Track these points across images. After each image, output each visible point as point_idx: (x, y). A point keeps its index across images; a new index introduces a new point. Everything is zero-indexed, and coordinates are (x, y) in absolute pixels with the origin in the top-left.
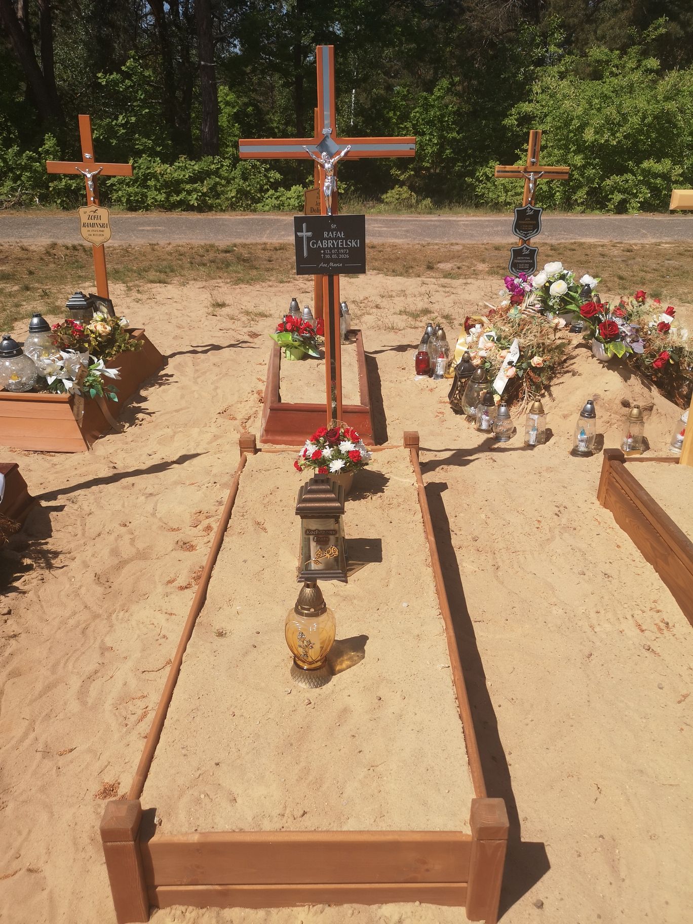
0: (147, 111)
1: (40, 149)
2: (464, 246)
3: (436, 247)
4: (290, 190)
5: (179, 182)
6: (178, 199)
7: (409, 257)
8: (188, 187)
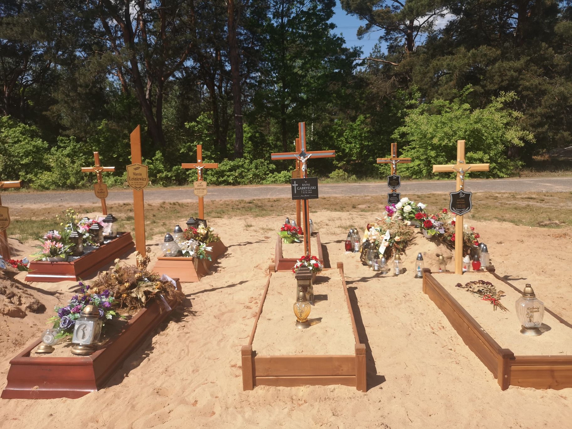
0: (208, 138)
1: (153, 158)
2: (372, 197)
3: (357, 198)
4: (280, 173)
5: (223, 171)
6: (223, 179)
7: (343, 203)
8: (228, 173)
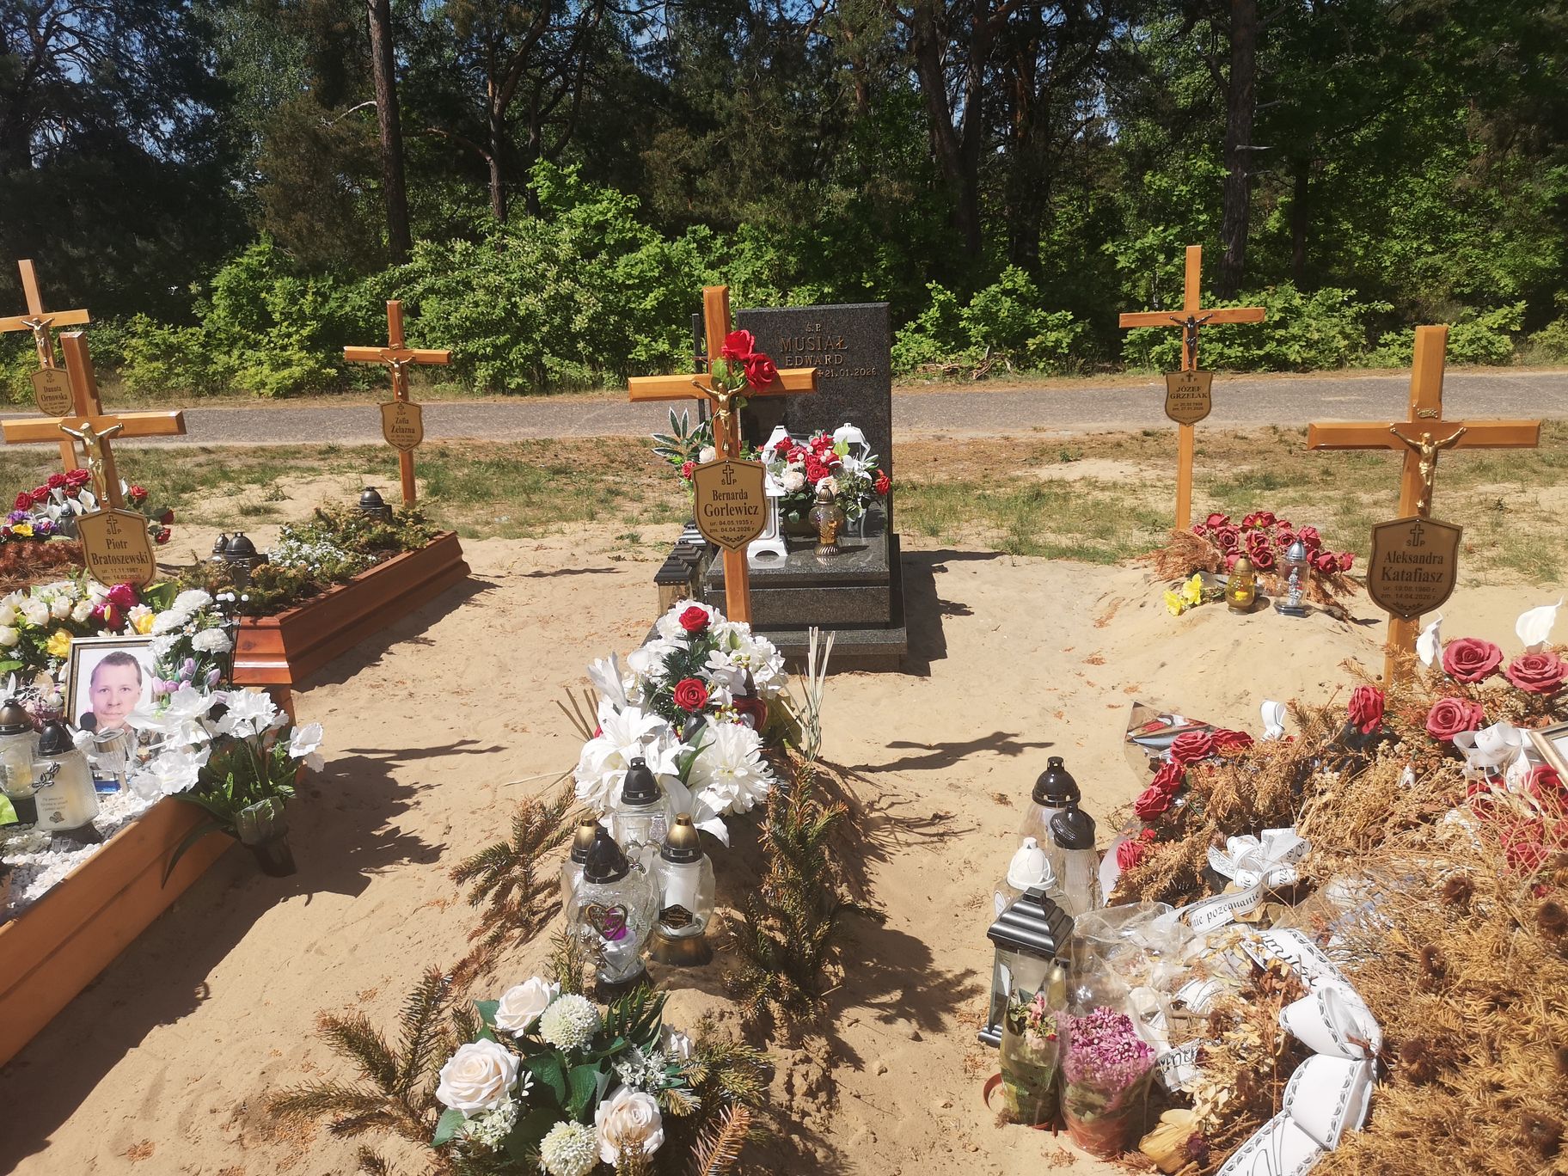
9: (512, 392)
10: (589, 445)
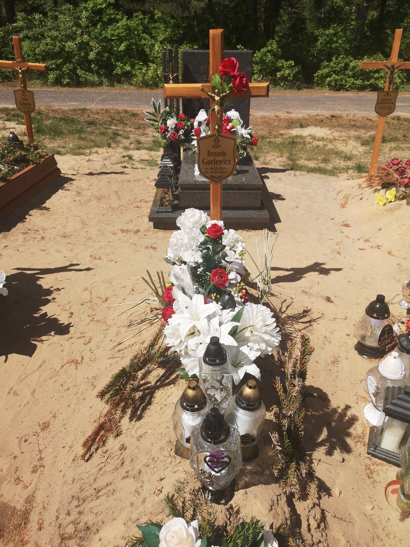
9: (65, 86)
10: (103, 112)
